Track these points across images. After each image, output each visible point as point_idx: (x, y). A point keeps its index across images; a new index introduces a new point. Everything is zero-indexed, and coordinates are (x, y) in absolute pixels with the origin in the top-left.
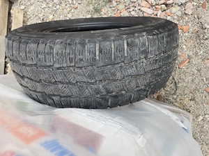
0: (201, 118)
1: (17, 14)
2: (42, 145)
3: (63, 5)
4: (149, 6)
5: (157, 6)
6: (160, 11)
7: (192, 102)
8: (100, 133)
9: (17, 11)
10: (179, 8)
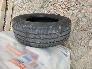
0: (75, 51)
1: (10, 4)
2: (23, 57)
3: (29, 3)
4: (61, 8)
5: (64, 9)
6: (65, 11)
7: (72, 46)
8: (38, 55)
9: (10, 3)
10: (72, 11)
